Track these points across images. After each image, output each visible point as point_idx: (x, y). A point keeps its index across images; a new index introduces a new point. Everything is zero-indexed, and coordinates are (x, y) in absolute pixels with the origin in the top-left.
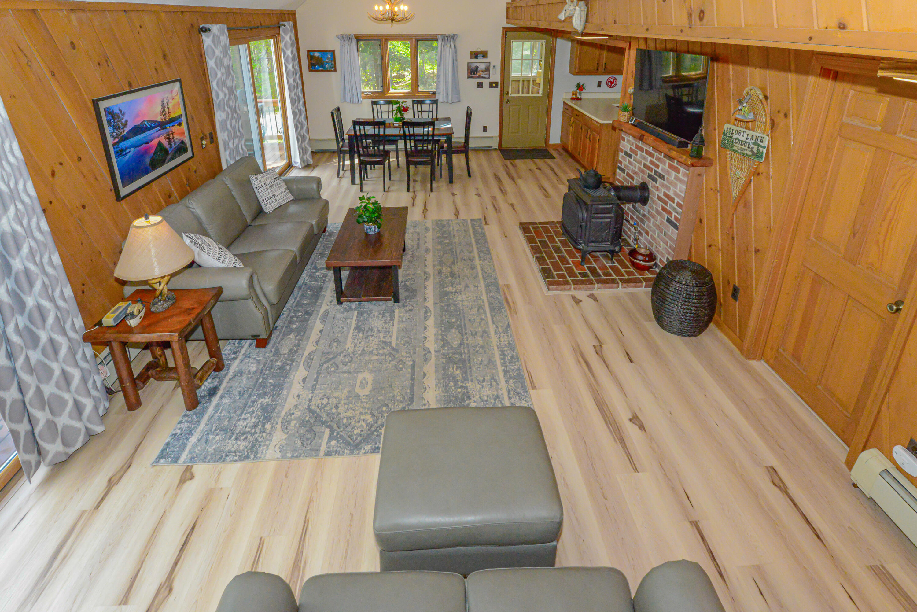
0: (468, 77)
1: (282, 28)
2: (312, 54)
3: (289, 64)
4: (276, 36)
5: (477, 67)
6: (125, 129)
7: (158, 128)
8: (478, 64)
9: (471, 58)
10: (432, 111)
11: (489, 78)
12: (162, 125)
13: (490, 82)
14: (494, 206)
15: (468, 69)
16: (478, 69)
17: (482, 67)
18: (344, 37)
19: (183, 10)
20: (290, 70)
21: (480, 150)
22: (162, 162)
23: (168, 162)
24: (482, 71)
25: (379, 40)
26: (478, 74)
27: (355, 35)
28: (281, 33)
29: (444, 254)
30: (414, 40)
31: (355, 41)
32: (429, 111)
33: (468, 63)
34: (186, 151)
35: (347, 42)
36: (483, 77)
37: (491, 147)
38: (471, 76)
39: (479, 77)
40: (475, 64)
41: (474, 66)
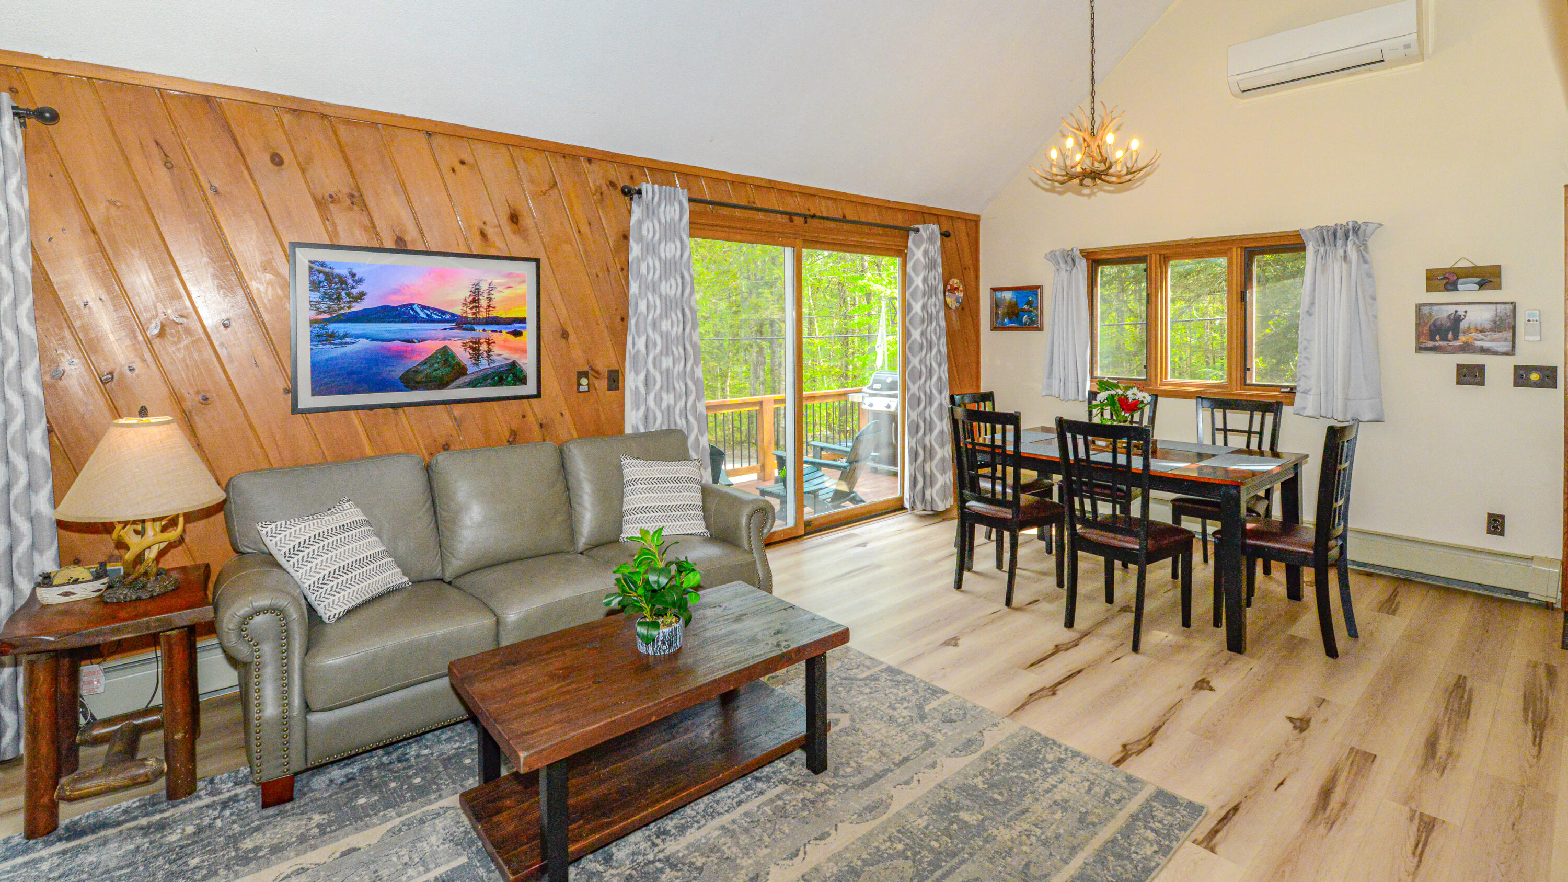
0: (1420, 349)
1: (912, 235)
2: (999, 294)
3: (916, 302)
4: (901, 252)
5: (1456, 320)
6: (353, 304)
7: (453, 325)
8: (1461, 310)
9: (1429, 289)
10: (1261, 434)
11: (1512, 352)
12: (461, 323)
13: (1517, 368)
14: (1326, 794)
15: (1418, 325)
16: (1463, 325)
17: (1478, 316)
18: (1057, 253)
19: (590, 155)
20: (916, 313)
21: (1465, 593)
22: (442, 384)
23: (459, 387)
24: (1482, 331)
25: (1142, 259)
26: (1463, 338)
27: (1081, 251)
28: (910, 244)
29: (902, 855)
30: (1236, 254)
31: (1083, 264)
32: (1250, 433)
33: (1419, 307)
34: (523, 381)
35: (1063, 265)
36: (1484, 351)
37: (1525, 594)
38: (1430, 344)
39: (1466, 348)
40: (1452, 309)
41: (1444, 313)
